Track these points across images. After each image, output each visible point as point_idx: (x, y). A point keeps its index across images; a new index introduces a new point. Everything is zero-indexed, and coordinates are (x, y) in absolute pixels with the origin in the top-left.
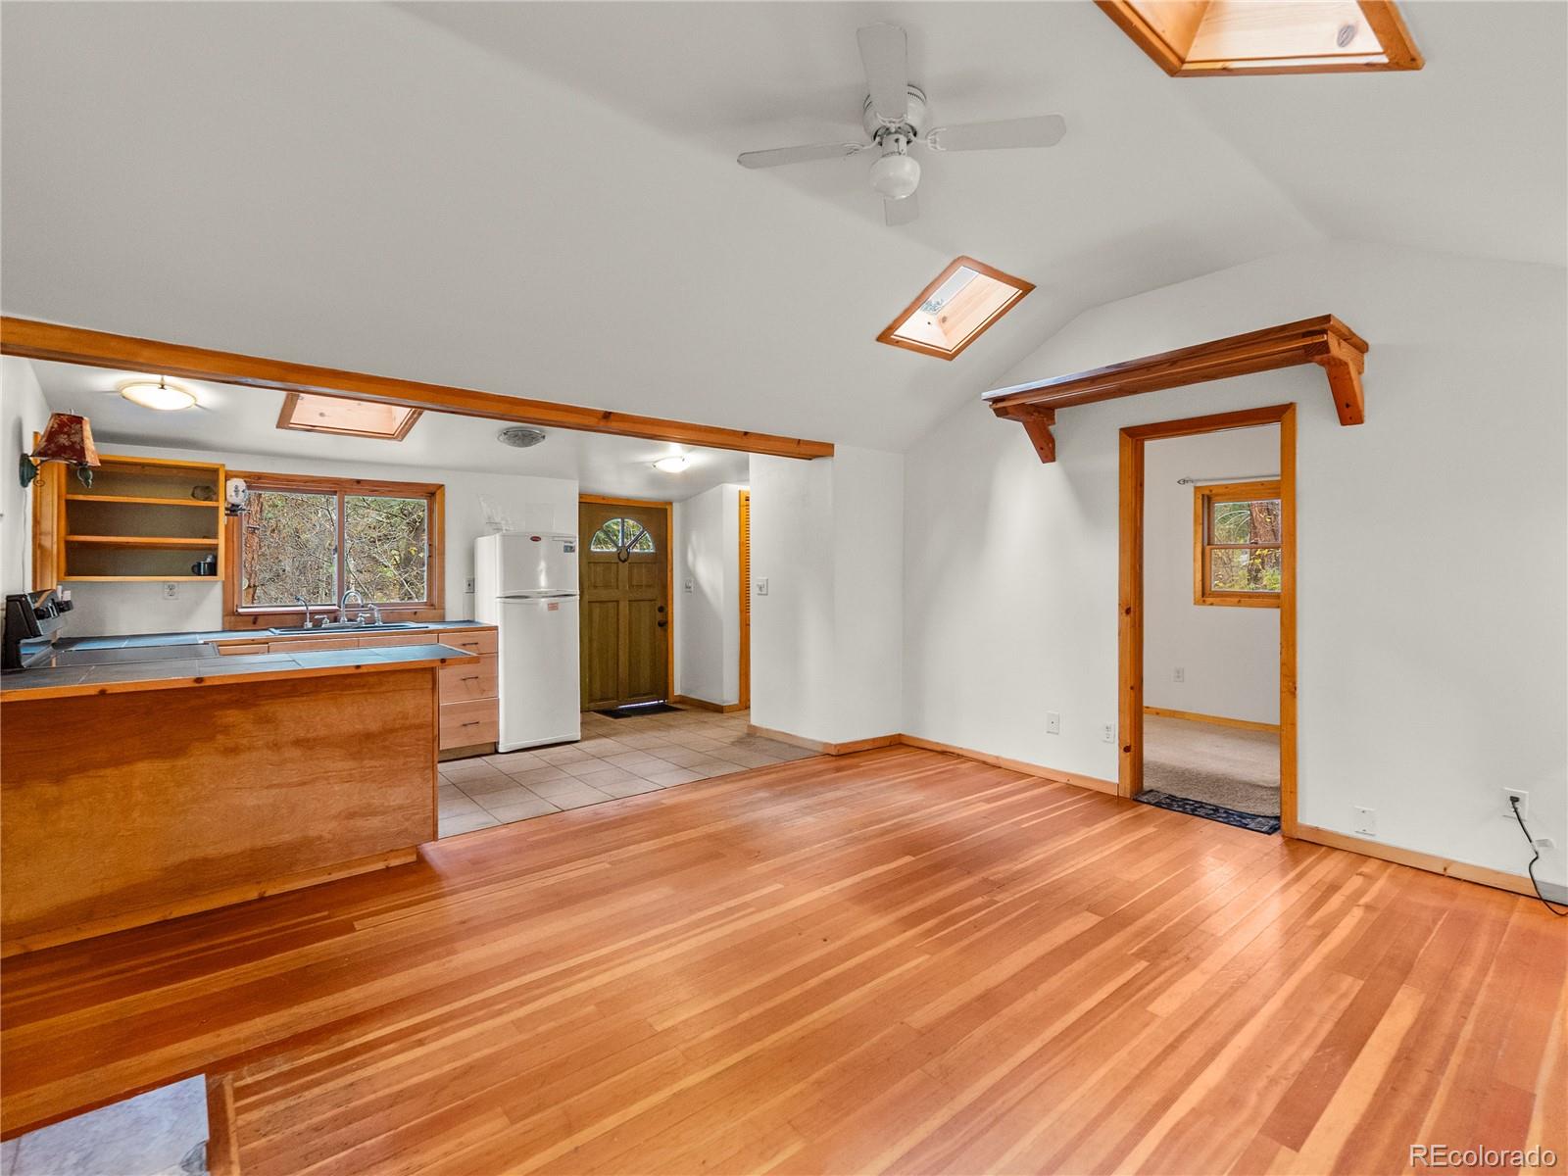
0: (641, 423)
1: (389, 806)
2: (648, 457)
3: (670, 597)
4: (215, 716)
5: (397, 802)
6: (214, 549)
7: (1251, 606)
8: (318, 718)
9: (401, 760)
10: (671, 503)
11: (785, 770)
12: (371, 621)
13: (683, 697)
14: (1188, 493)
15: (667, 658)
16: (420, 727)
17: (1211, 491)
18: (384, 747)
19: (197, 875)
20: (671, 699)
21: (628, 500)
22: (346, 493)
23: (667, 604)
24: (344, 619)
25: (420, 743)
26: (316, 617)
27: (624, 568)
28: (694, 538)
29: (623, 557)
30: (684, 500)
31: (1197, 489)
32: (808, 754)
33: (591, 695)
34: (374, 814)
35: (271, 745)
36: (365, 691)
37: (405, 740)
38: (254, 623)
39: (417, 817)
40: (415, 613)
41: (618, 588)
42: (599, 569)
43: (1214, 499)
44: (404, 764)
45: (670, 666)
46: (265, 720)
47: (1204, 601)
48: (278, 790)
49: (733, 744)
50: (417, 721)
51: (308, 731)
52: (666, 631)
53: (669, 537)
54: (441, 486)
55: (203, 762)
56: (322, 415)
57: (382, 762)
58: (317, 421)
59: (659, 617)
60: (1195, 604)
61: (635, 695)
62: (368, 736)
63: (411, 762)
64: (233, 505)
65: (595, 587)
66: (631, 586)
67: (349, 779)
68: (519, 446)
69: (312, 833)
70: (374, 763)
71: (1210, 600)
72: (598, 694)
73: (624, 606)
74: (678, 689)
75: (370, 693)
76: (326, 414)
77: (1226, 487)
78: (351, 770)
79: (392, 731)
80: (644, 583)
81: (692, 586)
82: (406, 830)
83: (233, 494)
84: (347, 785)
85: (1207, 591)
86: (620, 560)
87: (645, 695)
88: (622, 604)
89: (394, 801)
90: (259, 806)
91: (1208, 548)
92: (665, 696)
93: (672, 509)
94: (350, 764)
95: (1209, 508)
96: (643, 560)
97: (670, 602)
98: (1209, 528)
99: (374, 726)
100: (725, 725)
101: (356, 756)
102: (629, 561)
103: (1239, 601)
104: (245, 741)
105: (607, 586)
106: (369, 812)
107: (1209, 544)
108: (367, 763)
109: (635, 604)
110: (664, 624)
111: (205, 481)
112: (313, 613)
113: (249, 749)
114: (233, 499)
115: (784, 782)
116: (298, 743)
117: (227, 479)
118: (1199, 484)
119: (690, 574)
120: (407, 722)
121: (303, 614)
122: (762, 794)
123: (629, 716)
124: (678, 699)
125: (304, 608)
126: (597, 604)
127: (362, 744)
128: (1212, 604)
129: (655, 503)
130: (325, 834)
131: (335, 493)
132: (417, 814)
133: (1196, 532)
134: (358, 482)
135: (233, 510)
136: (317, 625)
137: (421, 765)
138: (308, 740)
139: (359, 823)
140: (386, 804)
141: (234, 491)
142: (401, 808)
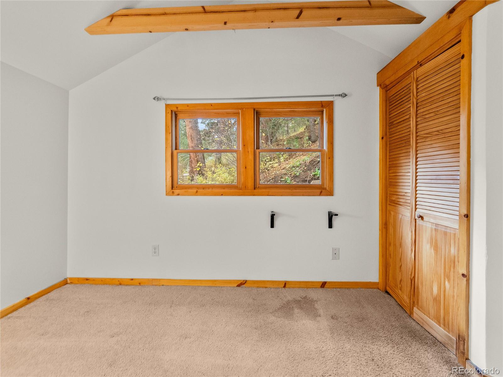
7: (205, 195)
14: (161, 107)
17: (177, 108)
31: (167, 106)
43: (180, 116)
47: (173, 192)
60: (166, 195)
71: (176, 191)
77: (188, 105)
85: (175, 185)
91: (175, 152)
95: (176, 122)
98: (176, 138)
103: (197, 192)
107: (176, 149)
118: (169, 102)
128: (178, 195)
133: (166, 139)
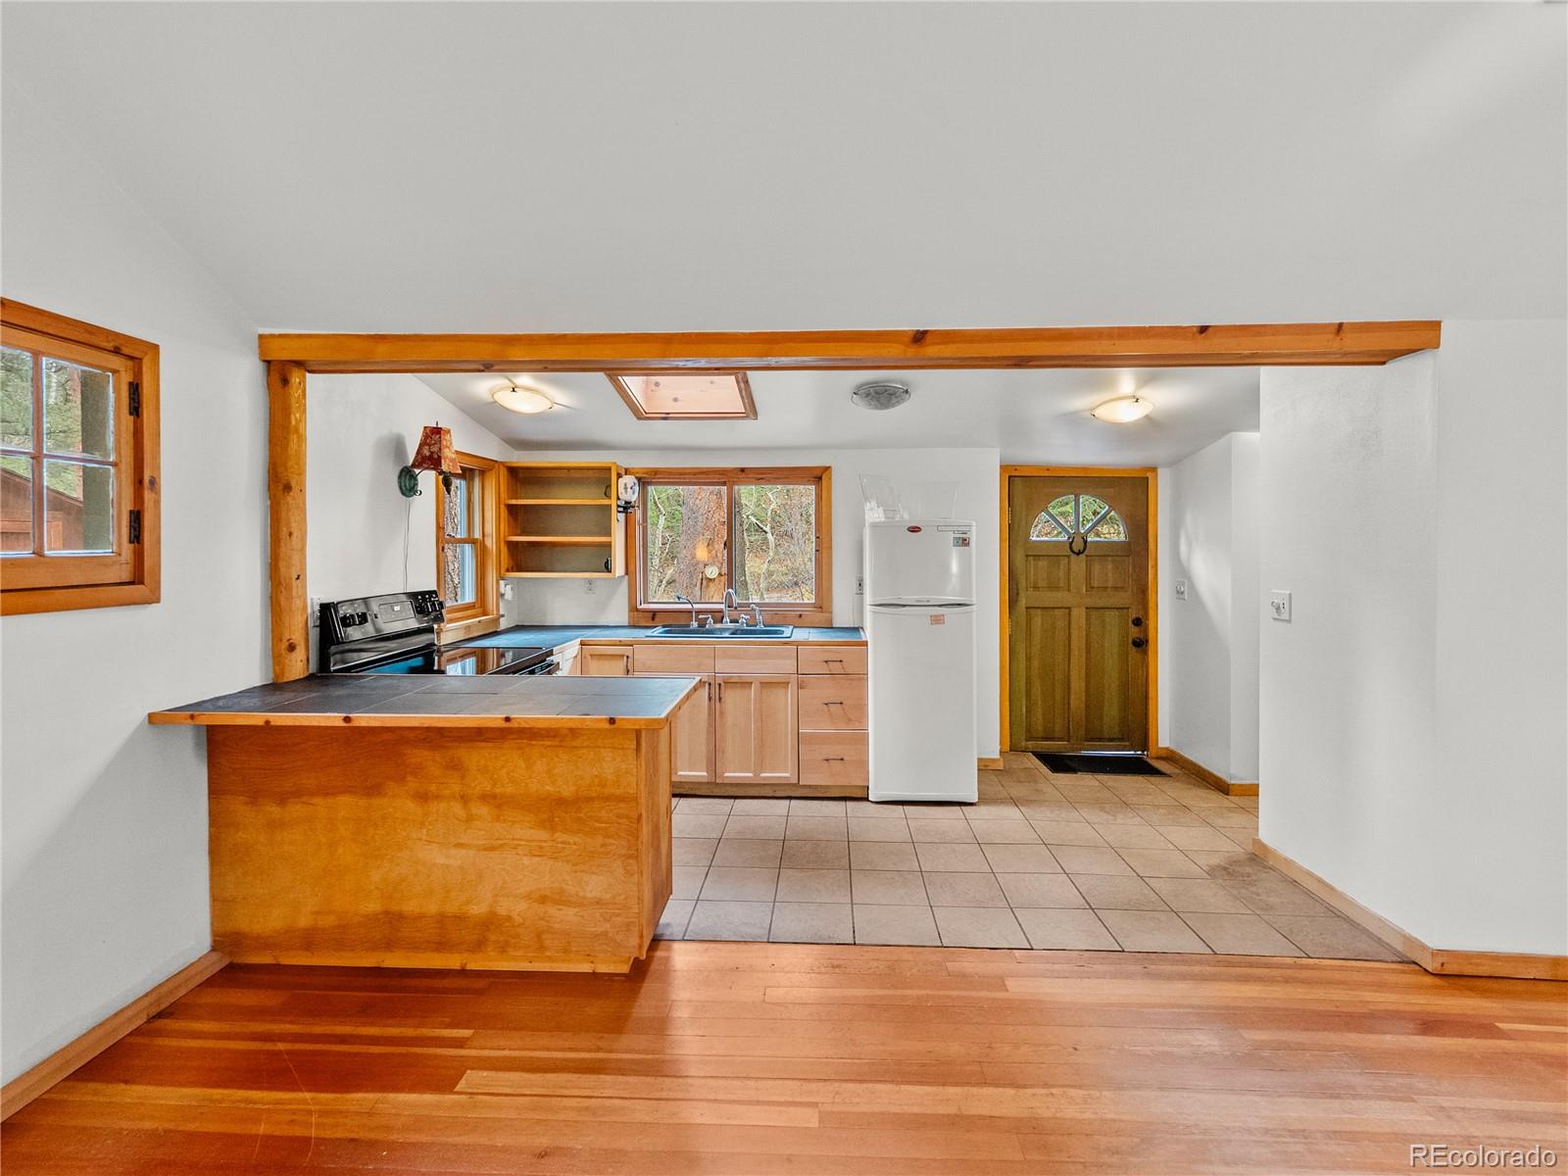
0: (981, 341)
1: (584, 898)
2: (1081, 402)
3: (1151, 604)
4: (404, 755)
5: (593, 894)
6: (608, 546)
8: (505, 770)
9: (599, 840)
10: (1154, 470)
11: (1287, 981)
12: (752, 622)
13: (1173, 752)
15: (1147, 692)
16: (620, 799)
18: (579, 820)
19: (392, 926)
20: (1152, 752)
21: (1085, 469)
22: (734, 483)
23: (1146, 613)
24: (727, 619)
25: (622, 821)
26: (700, 616)
27: (1078, 564)
28: (1188, 518)
29: (1078, 548)
30: (1175, 463)
32: (1364, 946)
33: (1028, 731)
34: (567, 903)
35: (457, 796)
36: (554, 743)
37: (603, 813)
38: (653, 619)
39: (619, 919)
40: (800, 616)
41: (1069, 590)
42: (1043, 563)
44: (602, 846)
45: (1151, 703)
46: (455, 766)
48: (464, 851)
49: (1213, 872)
50: (618, 792)
51: (494, 785)
52: (1145, 653)
53: (1151, 518)
54: (827, 469)
55: (398, 804)
56: (675, 400)
57: (576, 839)
58: (671, 408)
59: (1134, 632)
61: (1095, 737)
62: (560, 802)
63: (610, 844)
64: (626, 503)
65: (1036, 588)
66: (1090, 588)
67: (537, 852)
68: (877, 408)
69: (502, 911)
70: (565, 837)
72: (1039, 728)
73: (1079, 615)
74: (1165, 736)
75: (561, 746)
76: (680, 398)
78: (541, 841)
79: (590, 799)
80: (1110, 584)
81: (1185, 590)
82: (605, 934)
83: (623, 491)
84: (537, 859)
86: (1074, 552)
87: (1111, 740)
88: (1075, 612)
89: (591, 891)
90: (448, 866)
92: (1145, 747)
93: (1156, 479)
94: (542, 834)
96: (1109, 551)
97: (1151, 612)
99: (567, 791)
100: (1220, 822)
101: (550, 825)
102: (1086, 552)
104: (433, 788)
105: (1053, 587)
106: (559, 899)
108: (560, 836)
109: (1094, 614)
110: (1142, 644)
111: (602, 478)
112: (699, 612)
113: (437, 797)
114: (626, 496)
115: (1271, 1017)
116: (485, 798)
117: (619, 476)
119: (1183, 573)
120: (607, 791)
121: (689, 612)
122: (1206, 1040)
123: (1074, 771)
124: (1161, 753)
125: (689, 606)
126: (1039, 612)
127: (554, 810)
129: (1124, 471)
130: (514, 915)
131: (724, 484)
132: (619, 915)
134: (743, 470)
135: (626, 507)
136: (702, 624)
137: (624, 851)
138: (494, 797)
139: (552, 910)
140: (581, 894)
141: (626, 489)
142: (599, 902)
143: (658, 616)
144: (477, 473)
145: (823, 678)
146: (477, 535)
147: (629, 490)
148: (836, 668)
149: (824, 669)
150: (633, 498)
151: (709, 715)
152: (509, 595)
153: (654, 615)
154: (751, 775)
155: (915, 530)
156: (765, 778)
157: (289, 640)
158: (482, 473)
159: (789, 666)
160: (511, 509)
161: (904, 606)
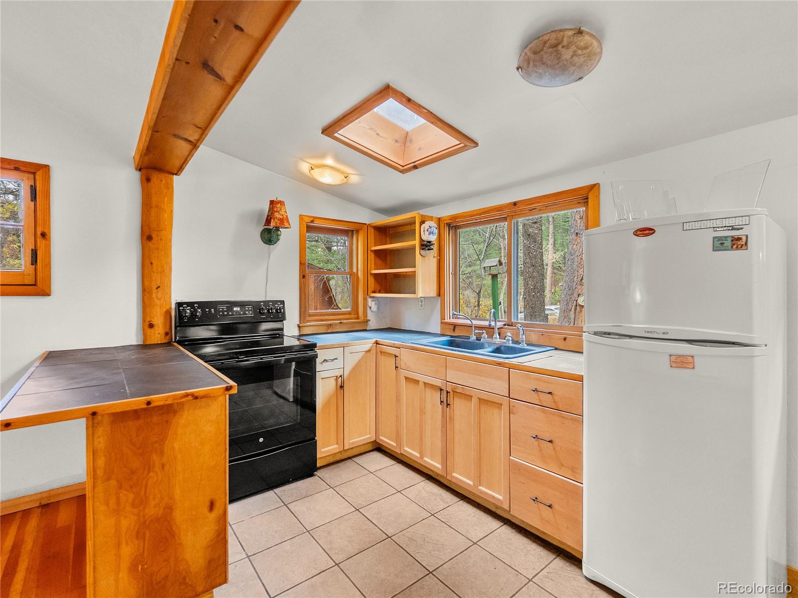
12: (516, 340)
22: (511, 216)
24: (496, 335)
26: (478, 331)
38: (454, 331)
40: (565, 338)
54: (595, 186)
56: (419, 149)
58: (417, 156)
64: (427, 242)
114: (425, 237)
121: (471, 326)
131: (506, 219)
134: (515, 204)
135: (428, 245)
136: (478, 338)
141: (424, 232)
143: (457, 327)
144: (355, 232)
145: (533, 408)
146: (355, 270)
147: (426, 232)
148: (546, 399)
149: (534, 398)
150: (433, 238)
151: (442, 416)
152: (374, 308)
153: (454, 328)
154: (471, 483)
155: (646, 232)
156: (482, 492)
157: (149, 322)
158: (358, 231)
159: (500, 387)
160: (377, 253)
161: (631, 337)
